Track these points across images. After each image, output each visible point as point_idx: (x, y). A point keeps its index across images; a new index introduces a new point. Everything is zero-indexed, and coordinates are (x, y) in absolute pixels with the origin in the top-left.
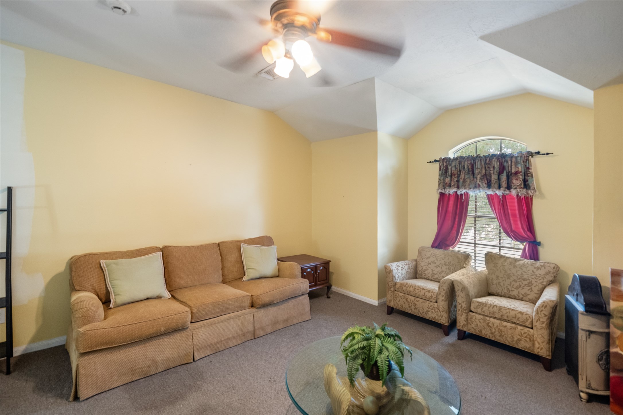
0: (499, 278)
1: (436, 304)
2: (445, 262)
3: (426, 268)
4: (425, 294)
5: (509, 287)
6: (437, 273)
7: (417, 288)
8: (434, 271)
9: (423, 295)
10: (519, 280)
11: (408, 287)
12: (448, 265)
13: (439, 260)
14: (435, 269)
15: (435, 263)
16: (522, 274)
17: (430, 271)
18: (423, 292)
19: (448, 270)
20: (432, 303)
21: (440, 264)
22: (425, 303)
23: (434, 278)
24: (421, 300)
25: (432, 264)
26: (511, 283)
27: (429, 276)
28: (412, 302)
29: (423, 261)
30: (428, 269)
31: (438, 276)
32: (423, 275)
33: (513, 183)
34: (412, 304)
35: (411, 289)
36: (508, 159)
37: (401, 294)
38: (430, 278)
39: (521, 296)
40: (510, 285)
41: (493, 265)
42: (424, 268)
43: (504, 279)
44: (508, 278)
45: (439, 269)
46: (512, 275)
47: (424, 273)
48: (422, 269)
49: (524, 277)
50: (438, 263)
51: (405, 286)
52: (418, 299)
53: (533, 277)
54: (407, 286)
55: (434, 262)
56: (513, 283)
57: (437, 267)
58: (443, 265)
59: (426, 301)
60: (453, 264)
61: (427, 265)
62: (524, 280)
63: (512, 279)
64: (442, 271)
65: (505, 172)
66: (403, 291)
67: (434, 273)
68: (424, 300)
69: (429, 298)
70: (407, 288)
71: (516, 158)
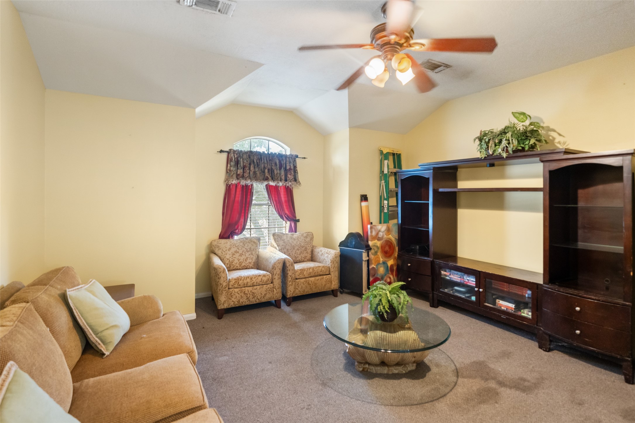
0: (289, 250)
1: (272, 285)
2: (246, 249)
3: (232, 260)
4: (262, 279)
5: (296, 255)
6: (243, 261)
7: (254, 277)
8: (240, 259)
9: (260, 281)
10: (300, 248)
11: (244, 279)
12: (250, 251)
13: (240, 248)
14: (240, 257)
15: (238, 253)
16: (300, 243)
17: (236, 261)
18: (260, 278)
19: (251, 255)
20: (269, 285)
21: (243, 252)
22: (262, 288)
23: (242, 266)
24: (258, 287)
25: (235, 254)
26: (296, 252)
27: (237, 267)
28: (250, 292)
29: (227, 254)
30: (234, 260)
31: (245, 263)
32: (232, 266)
33: (288, 177)
34: (250, 294)
35: (248, 280)
36: (284, 158)
37: (236, 290)
38: (239, 267)
39: (303, 259)
40: (296, 253)
41: (283, 242)
42: (231, 260)
43: (291, 250)
44: (294, 249)
45: (243, 257)
46: (295, 246)
47: (233, 265)
48: (229, 261)
49: (302, 245)
50: (240, 252)
51: (241, 280)
52: (255, 287)
53: (306, 243)
54: (242, 279)
55: (236, 252)
56: (297, 251)
57: (241, 255)
58: (246, 252)
59: (262, 286)
60: (253, 249)
61: (232, 256)
62: (302, 247)
63: (296, 249)
64: (247, 258)
65: (283, 168)
66: (240, 285)
67: (240, 262)
68: (261, 286)
69: (266, 282)
70: (243, 281)
71: (289, 158)
